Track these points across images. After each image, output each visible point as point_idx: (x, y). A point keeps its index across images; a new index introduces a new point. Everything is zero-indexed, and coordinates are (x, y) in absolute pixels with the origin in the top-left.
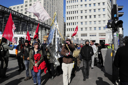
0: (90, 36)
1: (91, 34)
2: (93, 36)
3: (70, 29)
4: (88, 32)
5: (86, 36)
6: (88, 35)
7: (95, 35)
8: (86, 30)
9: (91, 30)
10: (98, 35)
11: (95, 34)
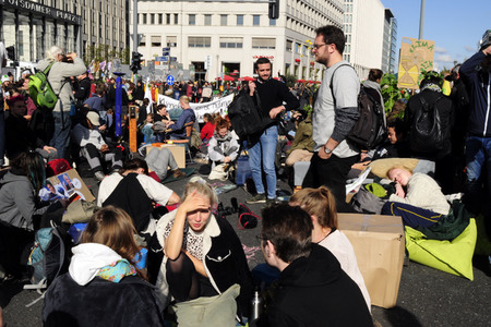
0: (223, 45)
1: (224, 41)
2: (231, 45)
3: (156, 17)
4: (215, 32)
5: (208, 46)
6: (215, 43)
7: (240, 45)
8: (208, 23)
9: (224, 23)
10: (248, 43)
11: (239, 41)
